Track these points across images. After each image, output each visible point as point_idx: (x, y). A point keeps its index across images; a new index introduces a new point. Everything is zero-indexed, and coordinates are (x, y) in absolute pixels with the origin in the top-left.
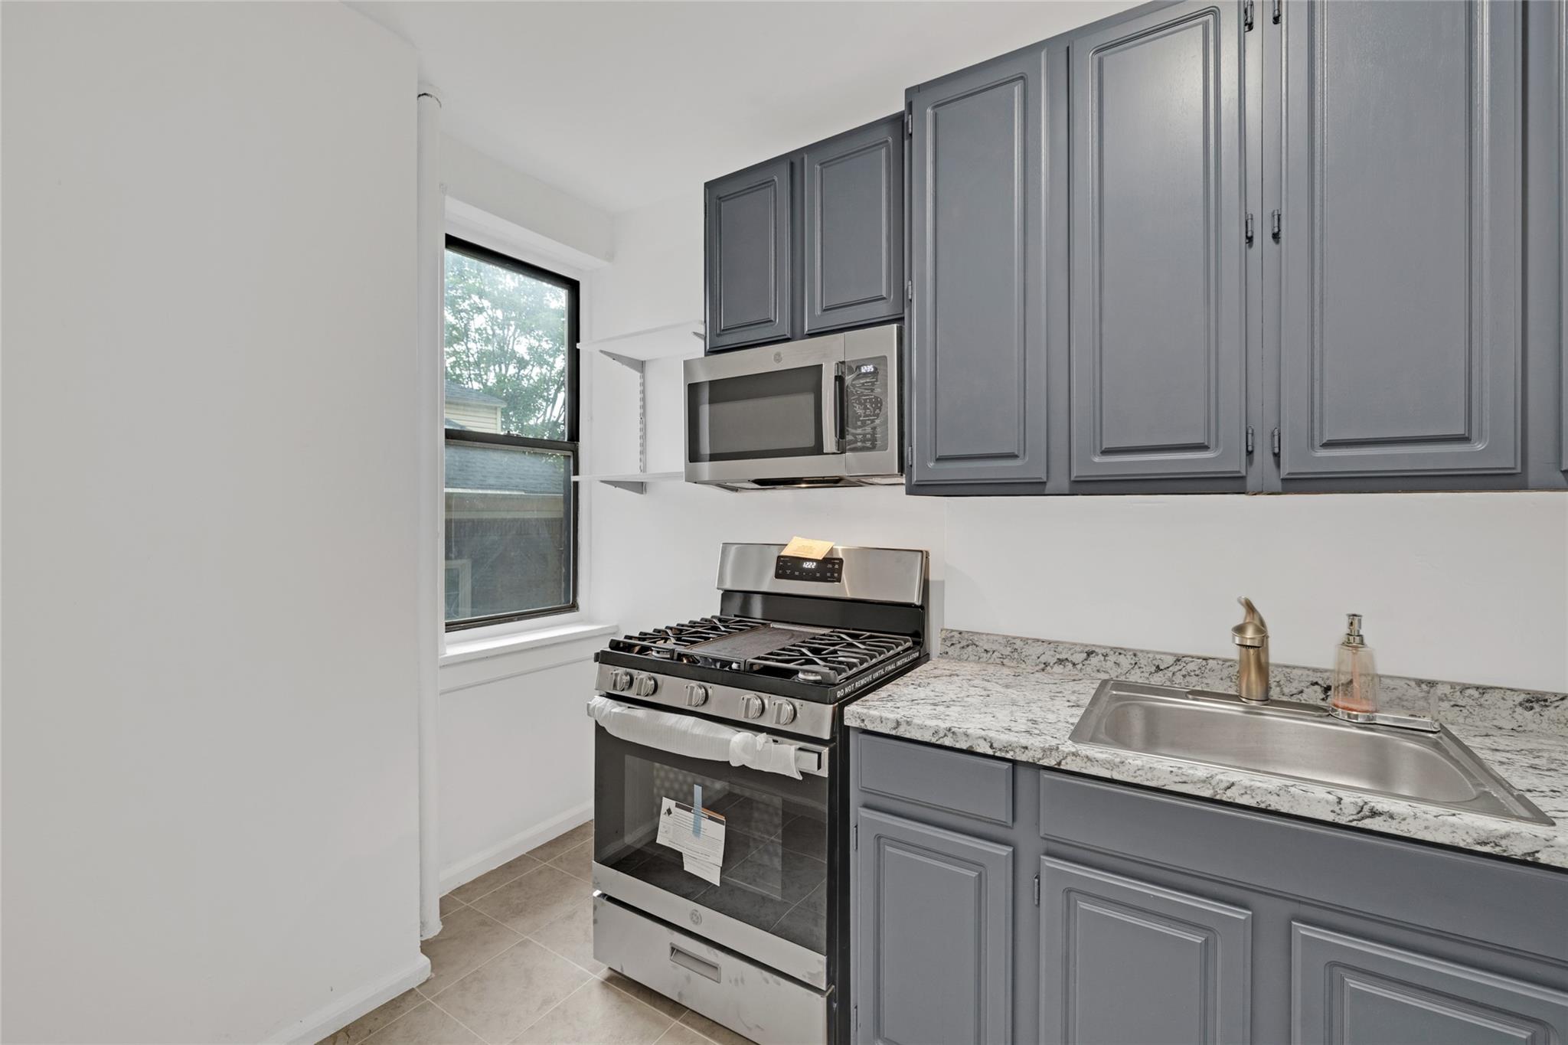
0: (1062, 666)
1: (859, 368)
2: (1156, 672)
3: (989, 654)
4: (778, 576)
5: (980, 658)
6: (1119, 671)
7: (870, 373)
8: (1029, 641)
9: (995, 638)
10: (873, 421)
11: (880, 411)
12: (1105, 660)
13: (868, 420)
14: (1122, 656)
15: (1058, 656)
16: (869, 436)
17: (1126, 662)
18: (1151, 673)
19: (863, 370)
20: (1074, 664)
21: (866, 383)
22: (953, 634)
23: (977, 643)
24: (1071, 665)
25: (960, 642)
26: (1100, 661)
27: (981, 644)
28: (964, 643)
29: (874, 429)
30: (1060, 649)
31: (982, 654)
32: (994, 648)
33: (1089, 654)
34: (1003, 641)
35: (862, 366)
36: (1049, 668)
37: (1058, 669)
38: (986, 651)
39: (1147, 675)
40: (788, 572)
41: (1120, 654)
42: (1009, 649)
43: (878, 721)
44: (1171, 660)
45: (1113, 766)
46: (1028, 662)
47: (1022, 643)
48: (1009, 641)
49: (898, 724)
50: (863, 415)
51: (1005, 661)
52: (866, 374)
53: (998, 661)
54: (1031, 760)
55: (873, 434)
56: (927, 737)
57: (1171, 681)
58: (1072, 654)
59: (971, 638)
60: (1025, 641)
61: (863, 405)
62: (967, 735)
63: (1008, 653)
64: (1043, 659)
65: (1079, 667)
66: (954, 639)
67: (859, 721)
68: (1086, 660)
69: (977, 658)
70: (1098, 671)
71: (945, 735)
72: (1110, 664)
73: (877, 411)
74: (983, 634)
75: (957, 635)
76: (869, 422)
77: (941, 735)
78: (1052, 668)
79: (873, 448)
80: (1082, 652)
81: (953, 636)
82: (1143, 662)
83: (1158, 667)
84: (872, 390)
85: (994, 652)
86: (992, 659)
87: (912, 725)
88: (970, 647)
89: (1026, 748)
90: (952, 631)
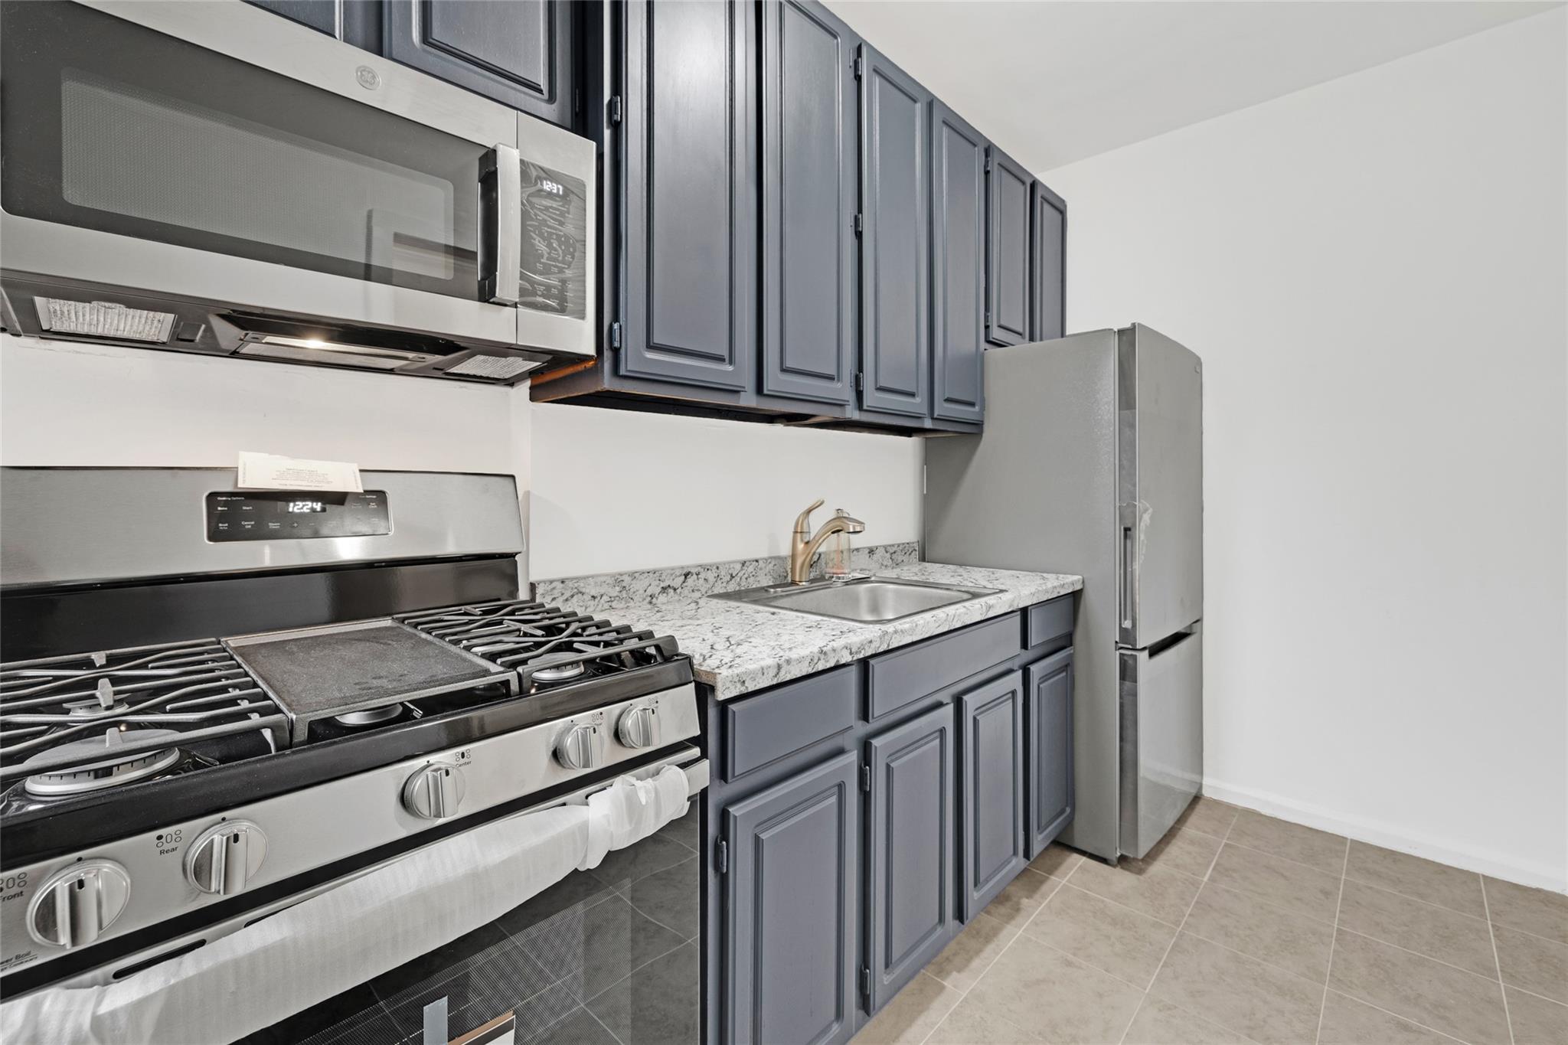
0: (665, 595)
1: (539, 179)
2: (731, 580)
3: (597, 600)
4: (212, 536)
5: (586, 608)
6: (708, 586)
7: (557, 195)
8: (637, 575)
9: (603, 579)
10: (561, 271)
11: (573, 258)
12: (698, 579)
13: (555, 266)
14: (709, 571)
15: (662, 585)
16: (554, 291)
17: (711, 576)
18: (728, 582)
19: (548, 186)
20: (675, 590)
21: (551, 207)
22: (554, 585)
23: (583, 590)
24: (671, 591)
25: (563, 594)
26: (694, 581)
27: (587, 591)
28: (568, 594)
29: (564, 282)
30: (663, 577)
31: (589, 603)
32: (602, 591)
33: (686, 575)
34: (611, 581)
35: (546, 179)
36: (654, 600)
37: (662, 598)
38: (594, 597)
39: (724, 584)
40: (248, 525)
41: (708, 569)
42: (618, 589)
43: (760, 675)
44: (738, 566)
46: (635, 598)
47: (630, 579)
48: (618, 580)
49: (779, 667)
50: (546, 255)
51: (614, 604)
52: (550, 195)
53: (606, 606)
55: (563, 290)
56: (806, 670)
57: (739, 585)
58: (673, 580)
59: (576, 585)
60: (633, 575)
61: (547, 240)
62: (834, 650)
63: (615, 595)
64: (649, 592)
65: (678, 591)
66: (555, 591)
67: (739, 685)
68: (684, 582)
69: (584, 608)
70: (693, 591)
71: (819, 659)
72: (701, 581)
73: (568, 258)
74: (588, 577)
75: (559, 585)
76: (556, 270)
77: (816, 661)
78: (657, 598)
79: (562, 310)
80: (681, 575)
81: (554, 588)
82: (723, 573)
83: (731, 575)
84: (562, 224)
85: (602, 596)
86: (600, 606)
88: (575, 597)
90: (551, 582)
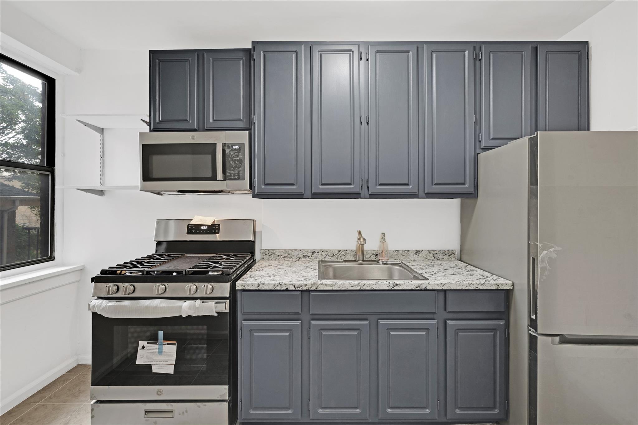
0: (304, 258)
1: (232, 146)
2: (333, 256)
3: (279, 257)
4: (188, 233)
5: (276, 259)
6: (322, 257)
7: (237, 149)
8: (294, 251)
9: (282, 251)
10: (238, 168)
11: (242, 164)
12: (318, 254)
13: (237, 168)
14: (323, 252)
15: (303, 255)
16: (236, 174)
17: (324, 254)
18: (332, 257)
19: (234, 147)
20: (308, 257)
21: (235, 153)
22: (266, 251)
23: (275, 253)
24: (307, 257)
25: (268, 254)
26: (317, 255)
27: (276, 254)
28: (270, 254)
29: (239, 171)
30: (304, 252)
31: (277, 257)
32: (281, 254)
33: (313, 253)
34: (284, 251)
35: (234, 146)
36: (300, 259)
37: (303, 259)
38: (278, 256)
39: (330, 257)
40: (193, 231)
41: (323, 251)
42: (287, 254)
43: (251, 285)
44: (337, 252)
45: (333, 285)
46: (293, 258)
47: (291, 251)
48: (287, 251)
49: (259, 285)
50: (234, 165)
51: (285, 259)
52: (235, 149)
53: (283, 259)
54: (308, 289)
55: (239, 174)
56: (271, 288)
57: (337, 258)
58: (308, 253)
59: (273, 251)
60: (292, 250)
61: (234, 162)
62: (285, 284)
63: (286, 256)
64: (298, 256)
65: (310, 257)
66: (266, 253)
67: (242, 287)
68: (312, 255)
69: (275, 259)
70: (316, 258)
71: (278, 286)
72: (320, 255)
73: (240, 164)
74: (277, 250)
75: (267, 251)
76: (237, 169)
77: (276, 286)
78: (301, 259)
79: (238, 179)
80: (311, 252)
81: (266, 252)
82: (329, 253)
83: (333, 254)
84: (238, 156)
85: (281, 256)
86: (281, 258)
87: (265, 284)
88: (272, 255)
89: (306, 285)
90: (265, 250)
